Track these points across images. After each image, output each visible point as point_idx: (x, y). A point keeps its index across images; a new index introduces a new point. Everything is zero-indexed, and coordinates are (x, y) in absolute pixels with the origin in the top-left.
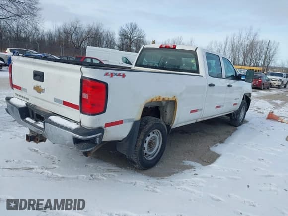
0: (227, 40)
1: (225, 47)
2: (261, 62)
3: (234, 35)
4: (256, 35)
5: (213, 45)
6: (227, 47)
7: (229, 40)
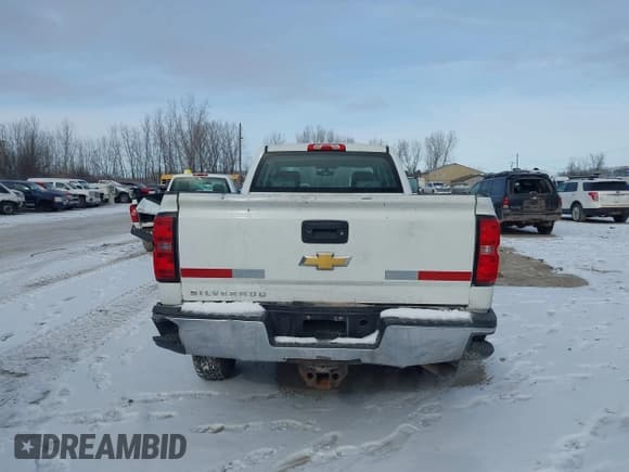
0: (147, 124)
1: (147, 140)
2: (218, 164)
3: (160, 113)
4: (202, 112)
5: (119, 135)
6: (151, 137)
7: (151, 123)
